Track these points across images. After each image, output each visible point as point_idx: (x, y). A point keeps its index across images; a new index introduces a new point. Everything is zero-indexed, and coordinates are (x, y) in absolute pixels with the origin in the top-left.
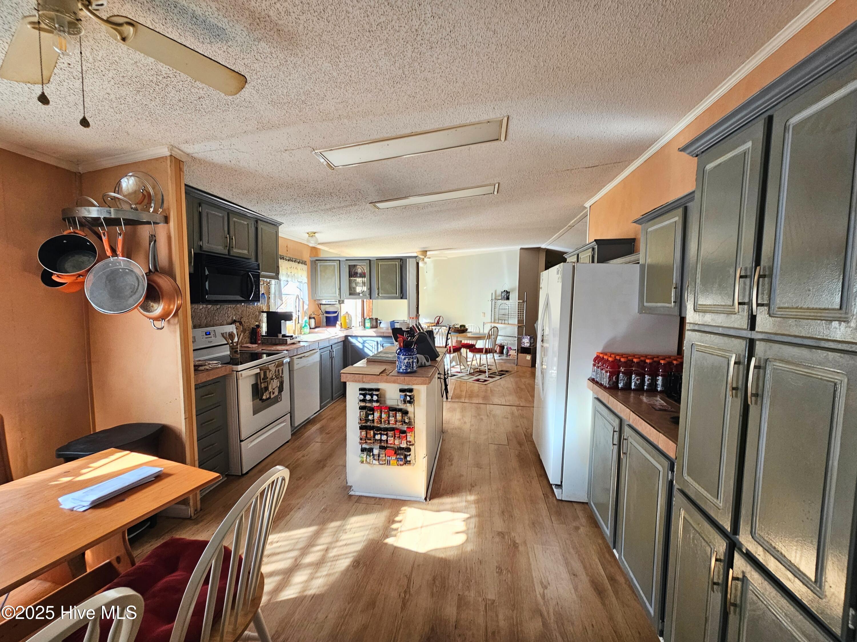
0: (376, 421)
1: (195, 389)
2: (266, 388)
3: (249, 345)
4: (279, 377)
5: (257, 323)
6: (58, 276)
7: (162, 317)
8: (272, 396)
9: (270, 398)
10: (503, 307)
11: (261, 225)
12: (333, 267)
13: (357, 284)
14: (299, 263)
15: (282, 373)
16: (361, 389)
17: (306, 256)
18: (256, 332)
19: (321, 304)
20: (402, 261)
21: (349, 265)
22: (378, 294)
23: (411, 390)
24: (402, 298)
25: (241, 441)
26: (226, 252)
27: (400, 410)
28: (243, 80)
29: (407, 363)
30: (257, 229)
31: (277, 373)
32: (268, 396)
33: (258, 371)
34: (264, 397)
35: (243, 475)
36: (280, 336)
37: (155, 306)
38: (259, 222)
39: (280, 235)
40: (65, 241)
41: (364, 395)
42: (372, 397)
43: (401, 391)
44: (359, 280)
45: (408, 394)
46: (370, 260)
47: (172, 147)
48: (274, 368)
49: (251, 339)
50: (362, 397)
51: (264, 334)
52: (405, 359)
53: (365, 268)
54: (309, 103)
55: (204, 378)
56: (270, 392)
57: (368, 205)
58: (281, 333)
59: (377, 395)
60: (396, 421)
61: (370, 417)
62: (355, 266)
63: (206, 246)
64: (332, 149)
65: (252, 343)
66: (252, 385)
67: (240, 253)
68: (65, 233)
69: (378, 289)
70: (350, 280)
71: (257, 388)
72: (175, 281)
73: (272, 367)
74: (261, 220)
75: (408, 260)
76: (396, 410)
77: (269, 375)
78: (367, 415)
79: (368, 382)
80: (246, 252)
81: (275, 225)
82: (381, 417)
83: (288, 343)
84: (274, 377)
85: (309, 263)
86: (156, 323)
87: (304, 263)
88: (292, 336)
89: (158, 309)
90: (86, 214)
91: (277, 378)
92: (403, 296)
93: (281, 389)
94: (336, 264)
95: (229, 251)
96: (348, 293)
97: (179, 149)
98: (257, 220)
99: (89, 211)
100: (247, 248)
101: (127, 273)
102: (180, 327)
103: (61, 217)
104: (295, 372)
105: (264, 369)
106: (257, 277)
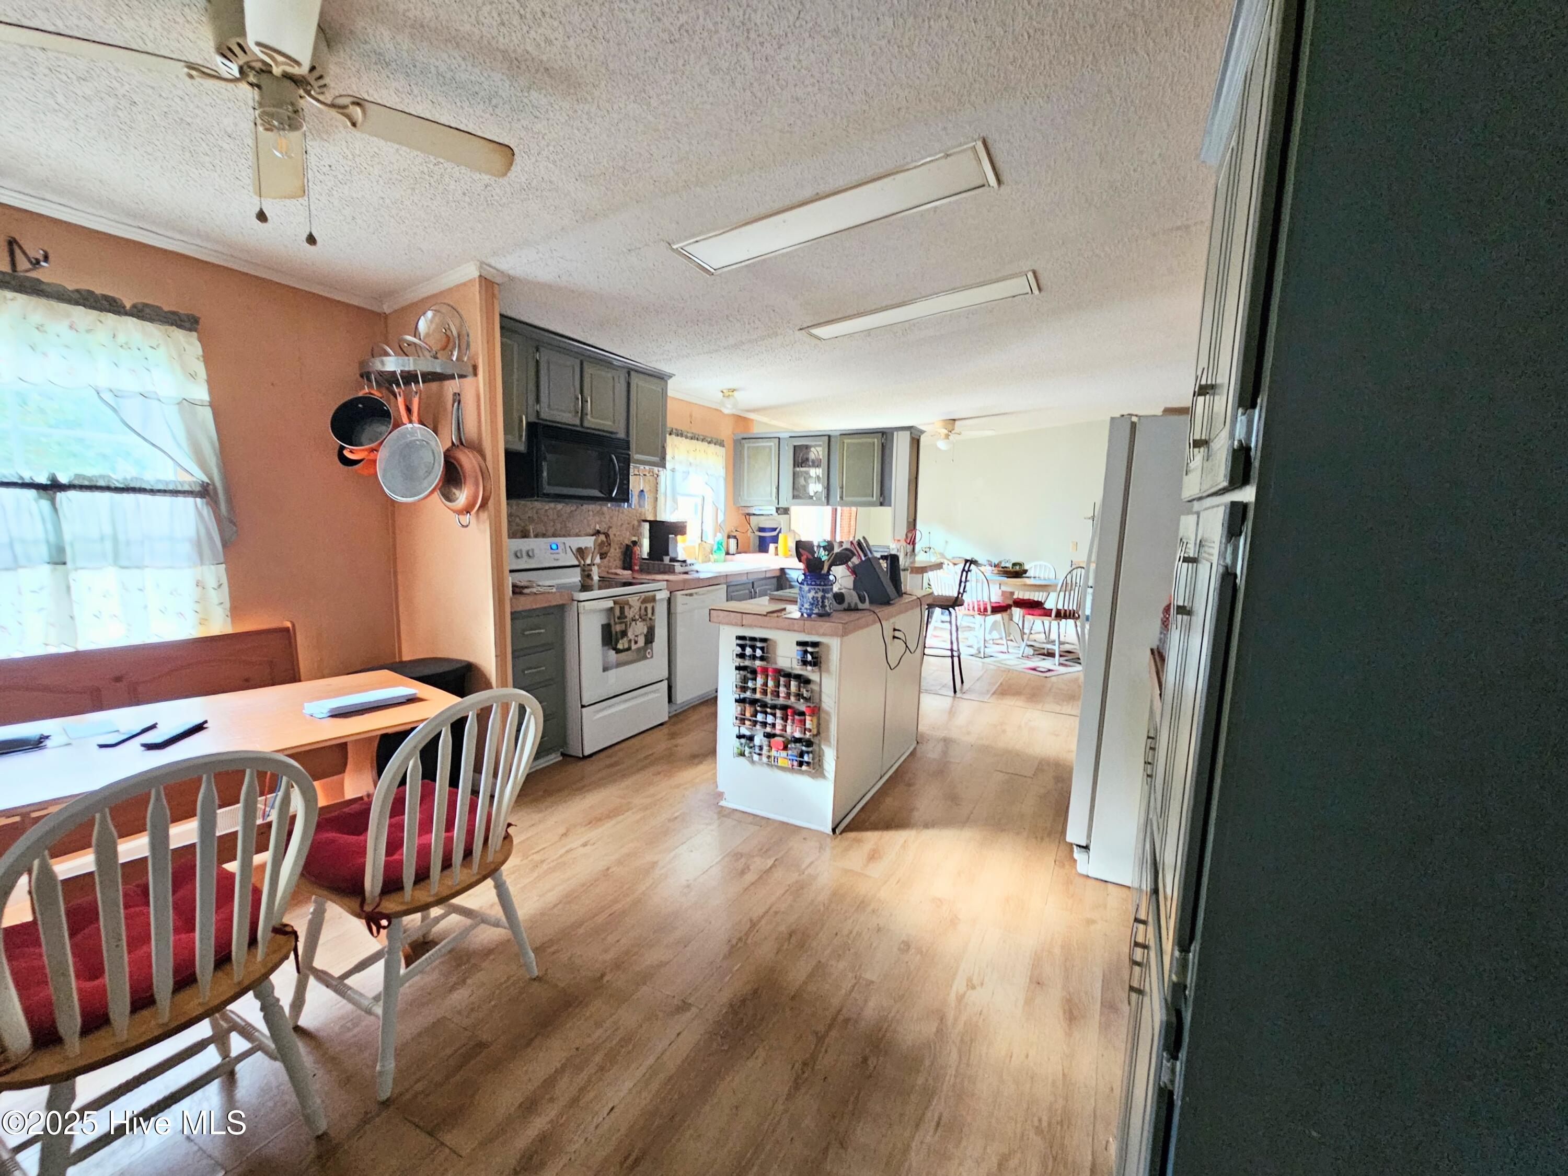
0: (758, 690)
1: (512, 619)
2: (624, 634)
3: (620, 571)
4: (646, 617)
5: (634, 539)
6: (351, 452)
7: (467, 510)
8: (634, 647)
9: (629, 649)
11: (635, 379)
12: (768, 450)
13: (807, 477)
14: (709, 443)
15: (653, 614)
16: (739, 638)
17: (726, 432)
18: (632, 552)
19: (749, 514)
20: (885, 436)
21: (795, 447)
22: (841, 498)
23: (815, 644)
24: (881, 504)
25: (583, 706)
26: (578, 422)
27: (798, 677)
28: (508, 151)
29: (813, 598)
30: (629, 384)
31: (643, 611)
32: (626, 646)
33: (610, 604)
34: (620, 646)
35: (585, 758)
36: (666, 560)
37: (457, 492)
38: (632, 373)
39: (670, 393)
40: (360, 406)
41: (743, 647)
42: (754, 651)
43: (799, 644)
44: (814, 472)
45: (809, 649)
46: (829, 436)
47: (482, 264)
48: (638, 604)
49: (624, 562)
50: (739, 650)
51: (645, 556)
52: (809, 591)
53: (821, 453)
54: (632, 170)
55: (525, 603)
56: (630, 641)
57: (798, 333)
58: (668, 554)
59: (762, 649)
60: (788, 695)
61: (750, 684)
62: (807, 447)
63: (546, 414)
64: (698, 239)
65: (624, 568)
66: (603, 626)
67: (600, 424)
68: (361, 394)
69: (842, 488)
70: (795, 474)
71: (610, 632)
72: (485, 460)
73: (635, 601)
74: (636, 371)
75: (895, 433)
76: (788, 676)
77: (630, 613)
78: (745, 680)
79: (750, 626)
80: (610, 423)
81: (661, 378)
82: (766, 684)
83: (677, 571)
84: (637, 617)
85: (729, 443)
86: (461, 517)
87: (721, 444)
88: (684, 561)
89: (462, 497)
90: (379, 367)
91: (644, 620)
92: (884, 500)
93: (650, 638)
94: (773, 444)
95: (582, 420)
96: (791, 495)
97: (490, 266)
98: (630, 371)
99: (383, 363)
100: (611, 416)
101: (422, 446)
102: (490, 524)
103: (358, 373)
104: (678, 616)
105: (621, 605)
106: (626, 462)
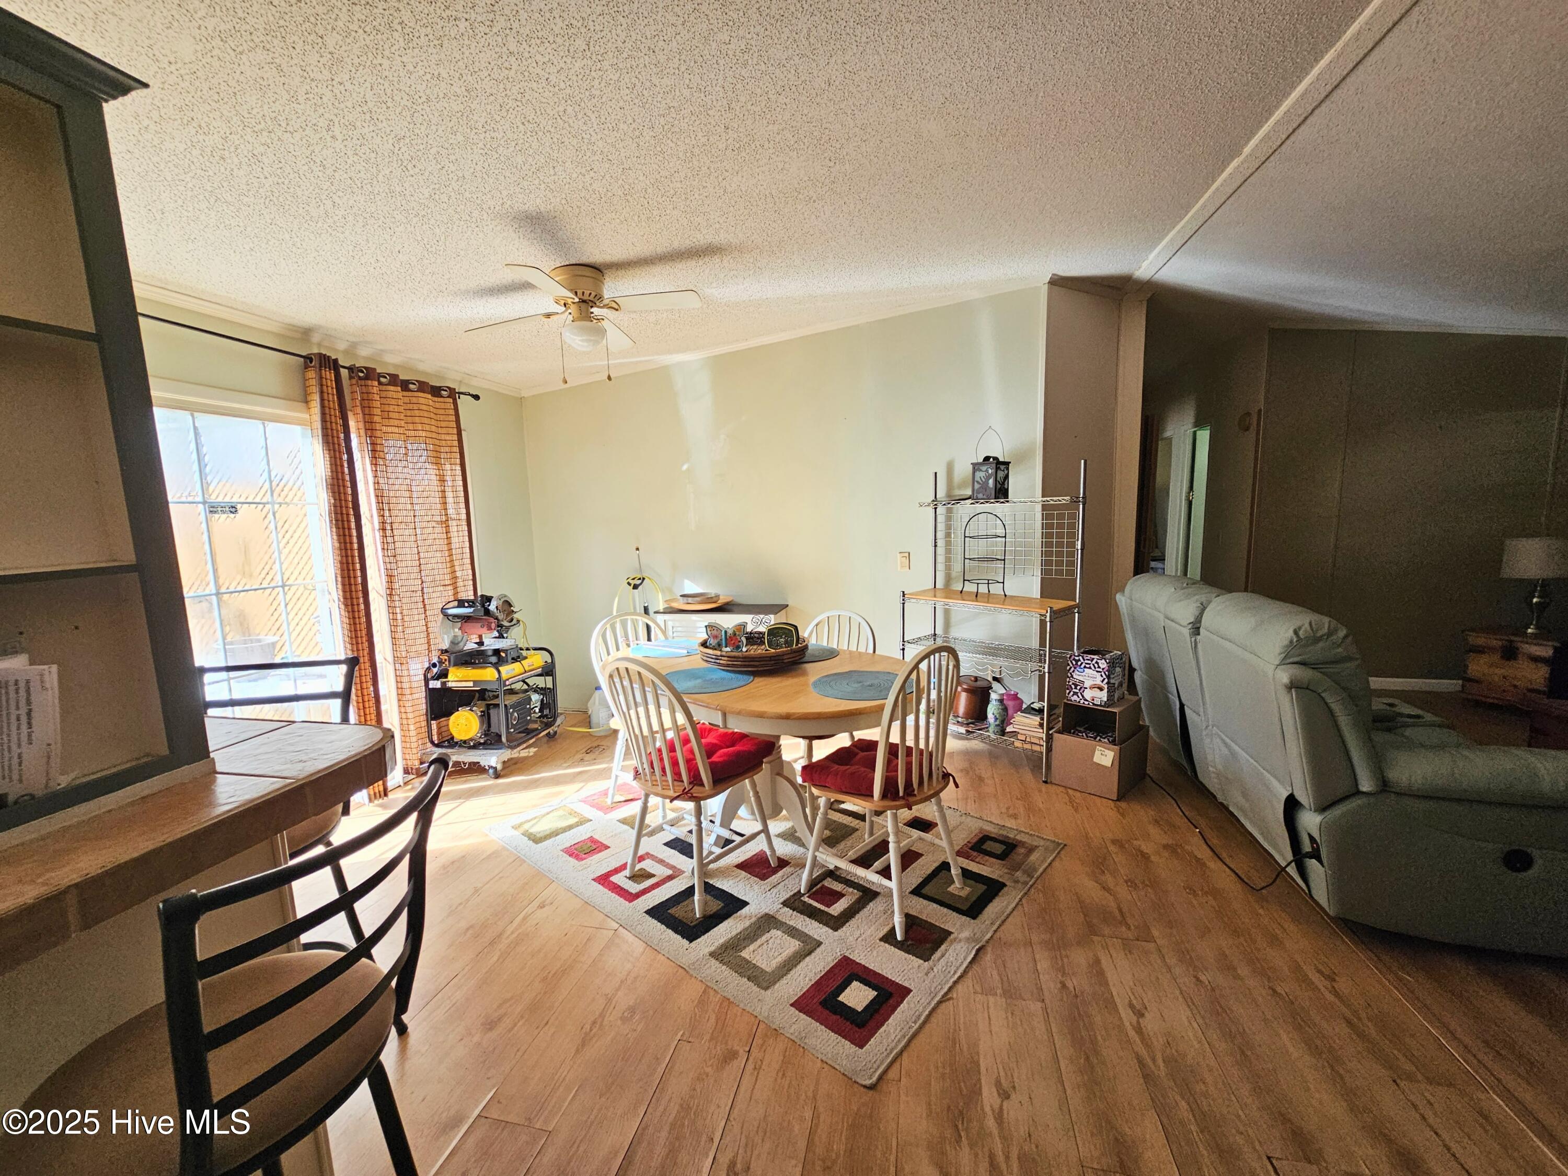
10: (980, 526)
